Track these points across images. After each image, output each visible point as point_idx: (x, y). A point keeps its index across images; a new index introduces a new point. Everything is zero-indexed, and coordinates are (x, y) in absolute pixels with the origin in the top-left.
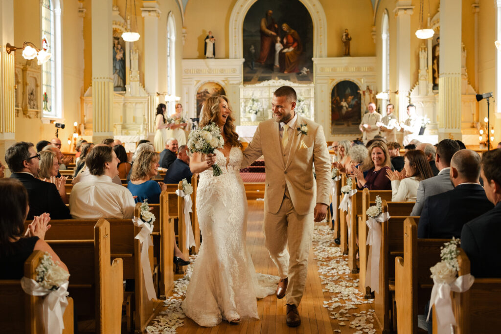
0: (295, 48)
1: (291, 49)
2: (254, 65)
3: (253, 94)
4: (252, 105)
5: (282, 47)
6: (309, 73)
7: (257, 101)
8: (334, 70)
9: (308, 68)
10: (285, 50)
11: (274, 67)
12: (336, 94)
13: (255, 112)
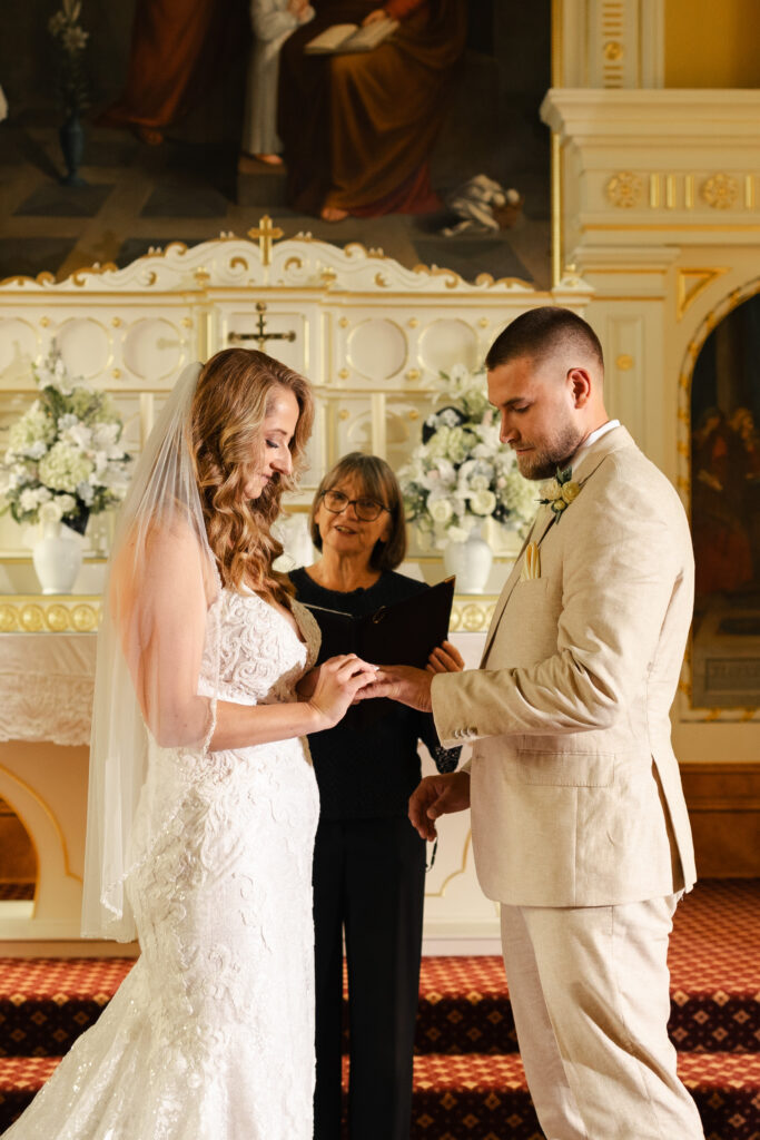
0: (404, 19)
1: (378, 29)
2: (79, 148)
3: (56, 354)
4: (38, 448)
5: (308, 15)
6: (520, 220)
7: (90, 411)
8: (714, 193)
9: (505, 187)
10: (333, 38)
11: (245, 167)
12: (725, 392)
13: (67, 504)
